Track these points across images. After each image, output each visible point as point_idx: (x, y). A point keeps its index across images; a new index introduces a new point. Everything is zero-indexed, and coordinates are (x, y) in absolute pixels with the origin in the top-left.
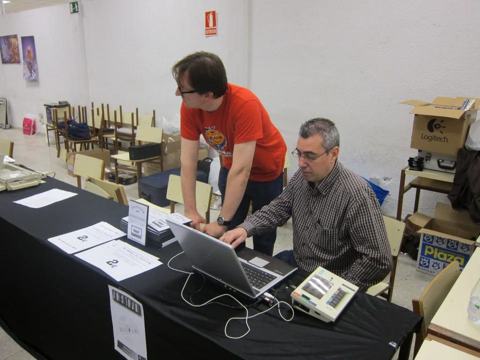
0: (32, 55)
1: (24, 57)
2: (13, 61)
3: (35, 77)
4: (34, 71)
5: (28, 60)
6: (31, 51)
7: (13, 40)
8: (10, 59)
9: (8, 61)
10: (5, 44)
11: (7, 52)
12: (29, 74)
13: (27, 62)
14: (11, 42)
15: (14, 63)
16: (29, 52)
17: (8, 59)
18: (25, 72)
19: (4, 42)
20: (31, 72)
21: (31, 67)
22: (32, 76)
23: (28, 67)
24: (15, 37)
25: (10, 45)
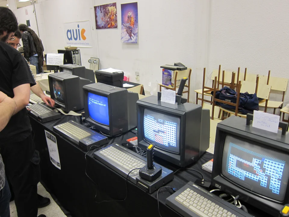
1: (123, 22)
2: (109, 26)
3: (136, 40)
4: (134, 34)
5: (128, 25)
6: (132, 16)
7: (110, 8)
8: (105, 25)
9: (102, 27)
10: (101, 12)
11: (102, 19)
12: (128, 37)
13: (126, 26)
14: (108, 10)
15: (109, 28)
16: (129, 17)
17: (103, 25)
18: (123, 35)
19: (101, 10)
20: (130, 36)
21: (131, 31)
22: (131, 39)
23: (127, 31)
24: (114, 5)
25: (106, 13)
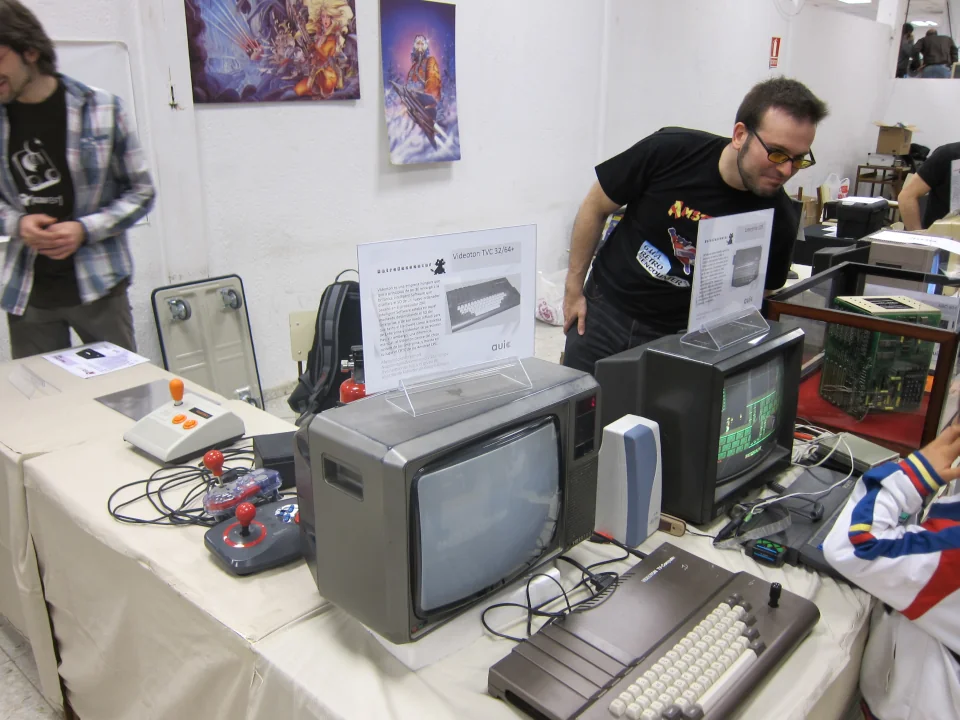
0: (435, 70)
1: (390, 75)
2: (301, 89)
3: (455, 146)
4: (445, 127)
5: (414, 88)
6: (432, 54)
8: (271, 79)
11: (249, 46)
12: (418, 138)
13: (408, 95)
17: (253, 80)
18: (399, 132)
20: (429, 133)
21: (432, 113)
22: (435, 145)
23: (412, 113)
25: (283, 17)
